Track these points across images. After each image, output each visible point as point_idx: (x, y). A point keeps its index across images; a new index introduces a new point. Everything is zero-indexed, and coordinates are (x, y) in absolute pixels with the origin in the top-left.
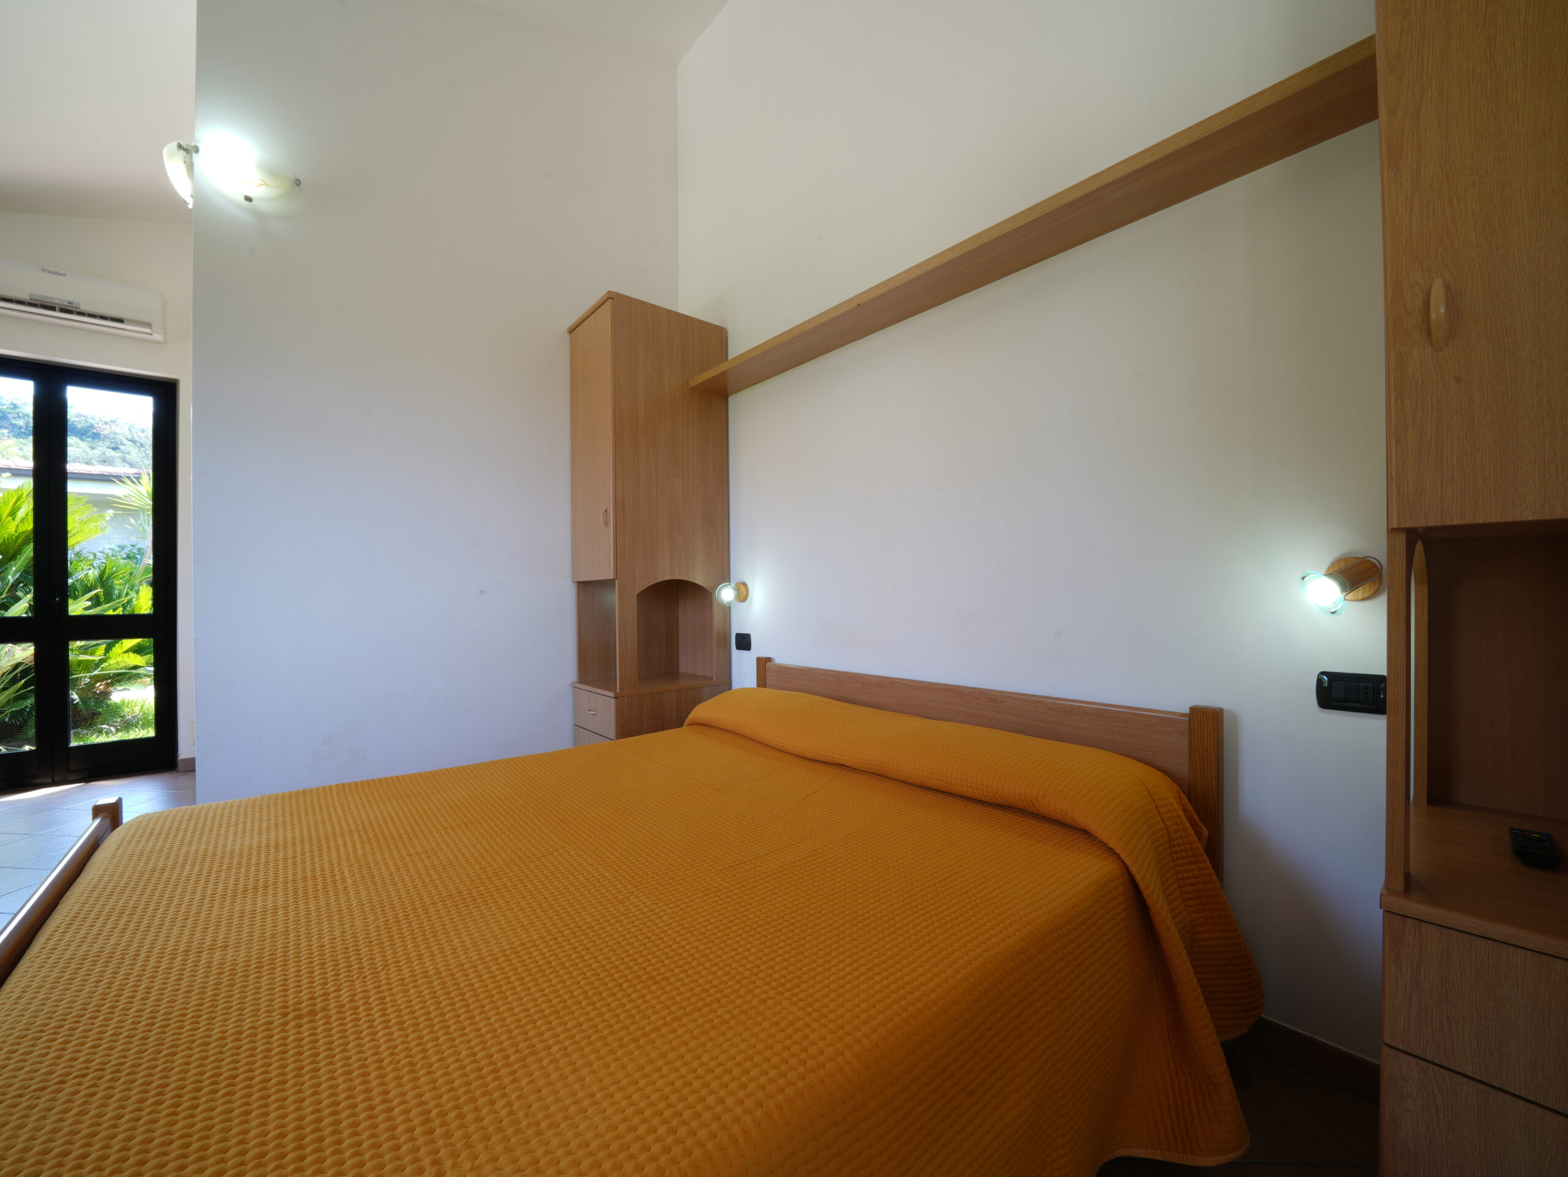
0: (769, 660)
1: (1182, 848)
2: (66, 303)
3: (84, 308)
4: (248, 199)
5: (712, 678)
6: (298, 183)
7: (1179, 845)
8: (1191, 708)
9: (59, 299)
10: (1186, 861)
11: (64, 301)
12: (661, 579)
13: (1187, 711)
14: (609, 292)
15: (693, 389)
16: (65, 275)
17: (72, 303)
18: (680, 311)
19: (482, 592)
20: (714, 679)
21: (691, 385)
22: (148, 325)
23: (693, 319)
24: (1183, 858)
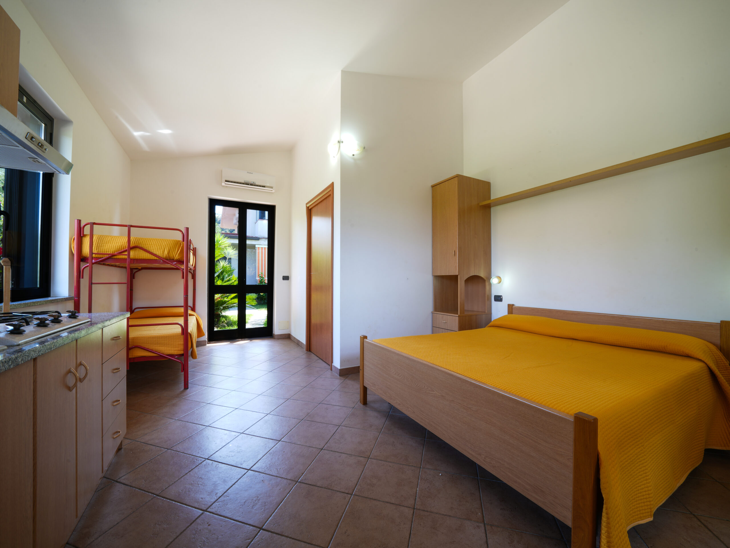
0: (513, 305)
1: (721, 365)
2: (252, 183)
3: (257, 183)
4: (353, 155)
5: (485, 312)
6: (364, 148)
7: (720, 364)
8: (721, 321)
9: (251, 182)
10: (723, 369)
11: (252, 182)
12: (471, 275)
13: (720, 322)
14: (457, 174)
15: (481, 206)
16: (252, 173)
17: (254, 182)
18: (464, 175)
19: (408, 279)
20: (486, 312)
21: (480, 204)
22: (272, 188)
23: (480, 180)
24: (722, 368)
